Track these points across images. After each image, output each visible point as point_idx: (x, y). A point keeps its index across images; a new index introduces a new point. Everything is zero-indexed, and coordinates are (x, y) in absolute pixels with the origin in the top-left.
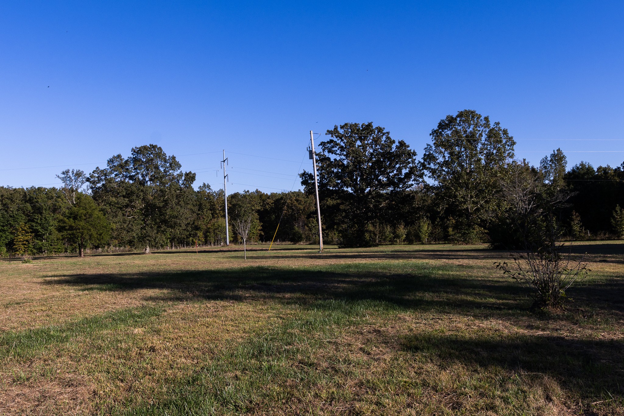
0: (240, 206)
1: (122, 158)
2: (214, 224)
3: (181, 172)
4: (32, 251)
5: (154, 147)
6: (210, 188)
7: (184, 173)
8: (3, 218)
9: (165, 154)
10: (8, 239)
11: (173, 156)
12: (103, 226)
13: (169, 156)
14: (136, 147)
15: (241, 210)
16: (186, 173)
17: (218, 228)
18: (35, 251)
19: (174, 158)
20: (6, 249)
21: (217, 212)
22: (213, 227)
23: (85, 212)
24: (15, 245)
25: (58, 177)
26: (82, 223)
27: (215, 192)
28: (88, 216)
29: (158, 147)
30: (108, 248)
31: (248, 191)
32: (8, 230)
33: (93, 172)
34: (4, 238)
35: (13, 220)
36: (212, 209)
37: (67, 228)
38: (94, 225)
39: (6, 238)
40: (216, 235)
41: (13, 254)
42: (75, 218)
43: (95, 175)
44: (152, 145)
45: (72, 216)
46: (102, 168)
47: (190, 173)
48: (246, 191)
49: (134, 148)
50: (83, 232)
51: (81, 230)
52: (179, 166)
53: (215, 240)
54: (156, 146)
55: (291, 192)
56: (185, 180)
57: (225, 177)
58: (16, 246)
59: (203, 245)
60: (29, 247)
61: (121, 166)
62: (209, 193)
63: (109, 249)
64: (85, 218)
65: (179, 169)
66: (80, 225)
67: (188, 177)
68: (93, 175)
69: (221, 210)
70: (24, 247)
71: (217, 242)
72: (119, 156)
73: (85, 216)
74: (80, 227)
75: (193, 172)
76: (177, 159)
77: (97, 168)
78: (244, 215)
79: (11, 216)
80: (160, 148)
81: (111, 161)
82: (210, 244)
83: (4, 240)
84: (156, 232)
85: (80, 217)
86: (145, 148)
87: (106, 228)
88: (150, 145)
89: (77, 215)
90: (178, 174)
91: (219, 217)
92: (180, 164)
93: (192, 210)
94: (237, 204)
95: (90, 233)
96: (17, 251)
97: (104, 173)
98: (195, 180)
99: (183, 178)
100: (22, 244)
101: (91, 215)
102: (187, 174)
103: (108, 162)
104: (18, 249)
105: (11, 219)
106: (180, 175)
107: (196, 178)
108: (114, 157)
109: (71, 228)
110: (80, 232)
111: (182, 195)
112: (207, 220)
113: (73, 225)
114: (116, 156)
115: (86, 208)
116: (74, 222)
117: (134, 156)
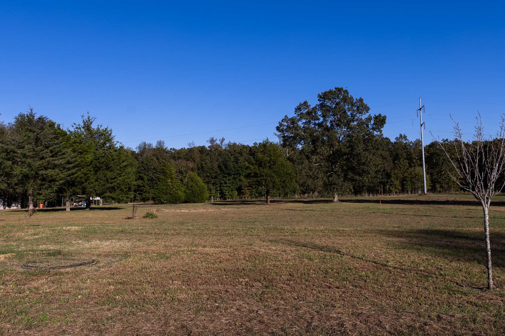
0: (438, 155)
1: (308, 104)
2: (411, 173)
3: (370, 115)
4: (255, 195)
5: (339, 90)
6: (406, 139)
7: (373, 116)
8: (234, 168)
9: (352, 97)
10: (238, 185)
11: (360, 98)
12: (286, 174)
13: (357, 99)
14: (322, 93)
15: (439, 159)
16: (375, 115)
17: (415, 177)
18: (257, 195)
19: (361, 100)
20: (237, 193)
21: (414, 161)
22: (409, 176)
23: (268, 159)
24: (242, 189)
25: (275, 134)
26: (266, 170)
27: (411, 142)
28: (272, 163)
29: (344, 89)
30: (313, 193)
31: (447, 140)
32: (237, 178)
33: (282, 121)
34: (235, 184)
35: (241, 170)
36: (409, 158)
37: (252, 175)
38: (278, 172)
39: (236, 184)
40: (413, 183)
41: (242, 196)
42: (260, 165)
43: (283, 123)
44: (338, 88)
45: (258, 163)
46: (290, 117)
47: (380, 115)
48: (445, 139)
49: (320, 94)
50: (266, 179)
51: (265, 178)
52: (367, 109)
53: (412, 188)
54: (342, 89)
55: (496, 139)
56: (374, 124)
57: (421, 125)
58: (243, 191)
59: (400, 193)
60: (253, 192)
61: (309, 113)
62: (406, 143)
63: (313, 195)
64: (269, 165)
65: (367, 112)
66: (264, 172)
67: (378, 120)
68: (281, 123)
69: (418, 159)
70: (249, 191)
71: (414, 190)
72: (305, 103)
73: (269, 162)
74: (264, 174)
75: (383, 115)
76: (365, 102)
77: (286, 116)
78: (443, 163)
79: (239, 167)
80: (346, 90)
81: (298, 109)
82: (407, 192)
83: (235, 186)
84: (342, 179)
85: (264, 164)
86: (330, 92)
87: (290, 176)
88: (336, 89)
89: (262, 162)
90: (366, 118)
91: (416, 166)
92: (368, 107)
93: (383, 156)
94: (435, 153)
95: (273, 180)
96: (244, 194)
97: (293, 121)
98: (385, 123)
99: (372, 122)
100: (247, 189)
101: (274, 163)
102: (376, 118)
103: (296, 109)
104: (245, 193)
105: (239, 169)
106: (369, 119)
107: (386, 121)
108: (300, 104)
109: (256, 175)
110: (263, 179)
111: (370, 139)
112: (404, 169)
113: (258, 172)
114: (302, 103)
115: (271, 155)
116: (259, 169)
117: (321, 102)
